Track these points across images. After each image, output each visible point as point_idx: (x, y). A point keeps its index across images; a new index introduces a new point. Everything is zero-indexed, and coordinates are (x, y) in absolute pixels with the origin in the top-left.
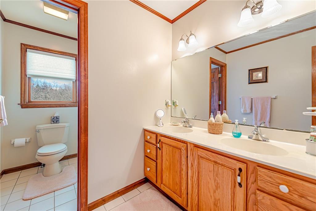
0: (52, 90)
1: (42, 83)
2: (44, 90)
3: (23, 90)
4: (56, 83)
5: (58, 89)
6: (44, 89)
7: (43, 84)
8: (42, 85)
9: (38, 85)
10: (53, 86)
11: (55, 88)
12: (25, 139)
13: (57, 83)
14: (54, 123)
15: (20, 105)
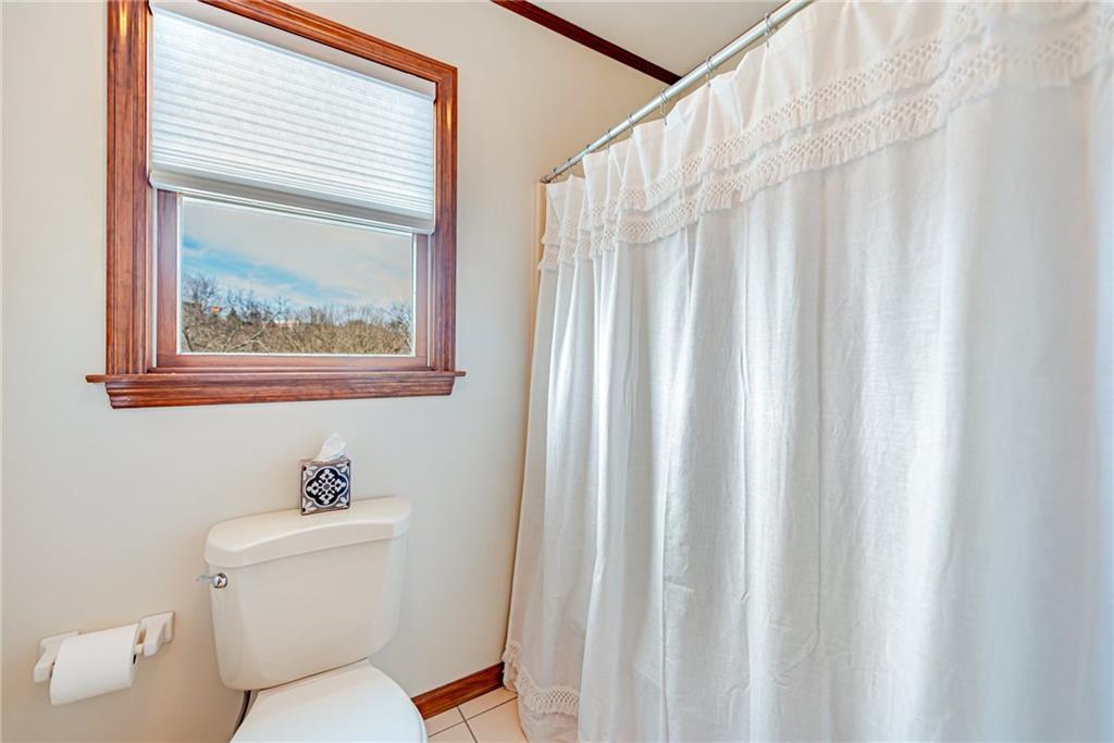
0: (274, 326)
1: (245, 302)
2: (249, 328)
3: (123, 277)
4: (285, 301)
5: (290, 323)
6: (250, 324)
7: (248, 308)
8: (245, 309)
9: (233, 313)
10: (275, 313)
11: (282, 322)
12: (131, 633)
13: (288, 304)
14: (318, 511)
15: (101, 387)
